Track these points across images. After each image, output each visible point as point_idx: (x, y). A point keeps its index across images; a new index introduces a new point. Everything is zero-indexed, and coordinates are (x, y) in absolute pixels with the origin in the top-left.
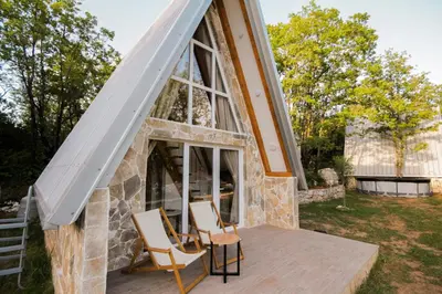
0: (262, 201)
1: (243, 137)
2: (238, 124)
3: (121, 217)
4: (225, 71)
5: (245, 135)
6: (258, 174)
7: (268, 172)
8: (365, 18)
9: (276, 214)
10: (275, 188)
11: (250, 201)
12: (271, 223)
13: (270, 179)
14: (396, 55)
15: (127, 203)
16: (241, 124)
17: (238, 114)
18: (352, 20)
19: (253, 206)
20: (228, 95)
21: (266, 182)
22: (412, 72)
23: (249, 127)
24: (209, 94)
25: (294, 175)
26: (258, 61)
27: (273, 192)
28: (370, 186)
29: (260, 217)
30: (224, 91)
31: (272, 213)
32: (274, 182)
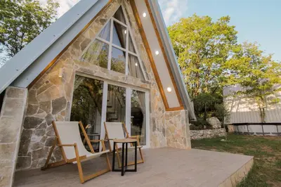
0: (164, 129)
1: (148, 82)
2: (145, 74)
3: (48, 126)
4: (135, 39)
5: (150, 81)
6: (160, 109)
7: (167, 108)
8: (227, 19)
9: (174, 139)
10: (173, 119)
11: (154, 128)
12: (170, 145)
13: (168, 113)
14: (251, 45)
15: (54, 116)
16: (147, 74)
17: (144, 68)
18: (220, 22)
19: (157, 132)
20: (137, 55)
21: (166, 115)
22: (263, 55)
23: (153, 77)
24: (124, 53)
25: (186, 108)
26: (156, 30)
27: (171, 122)
28: (243, 129)
29: (161, 141)
30: (135, 52)
31: (171, 137)
32: (171, 115)
